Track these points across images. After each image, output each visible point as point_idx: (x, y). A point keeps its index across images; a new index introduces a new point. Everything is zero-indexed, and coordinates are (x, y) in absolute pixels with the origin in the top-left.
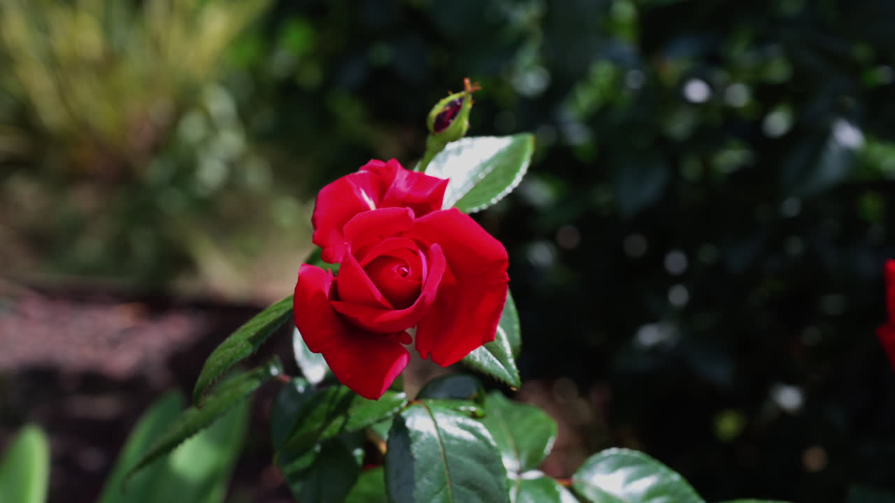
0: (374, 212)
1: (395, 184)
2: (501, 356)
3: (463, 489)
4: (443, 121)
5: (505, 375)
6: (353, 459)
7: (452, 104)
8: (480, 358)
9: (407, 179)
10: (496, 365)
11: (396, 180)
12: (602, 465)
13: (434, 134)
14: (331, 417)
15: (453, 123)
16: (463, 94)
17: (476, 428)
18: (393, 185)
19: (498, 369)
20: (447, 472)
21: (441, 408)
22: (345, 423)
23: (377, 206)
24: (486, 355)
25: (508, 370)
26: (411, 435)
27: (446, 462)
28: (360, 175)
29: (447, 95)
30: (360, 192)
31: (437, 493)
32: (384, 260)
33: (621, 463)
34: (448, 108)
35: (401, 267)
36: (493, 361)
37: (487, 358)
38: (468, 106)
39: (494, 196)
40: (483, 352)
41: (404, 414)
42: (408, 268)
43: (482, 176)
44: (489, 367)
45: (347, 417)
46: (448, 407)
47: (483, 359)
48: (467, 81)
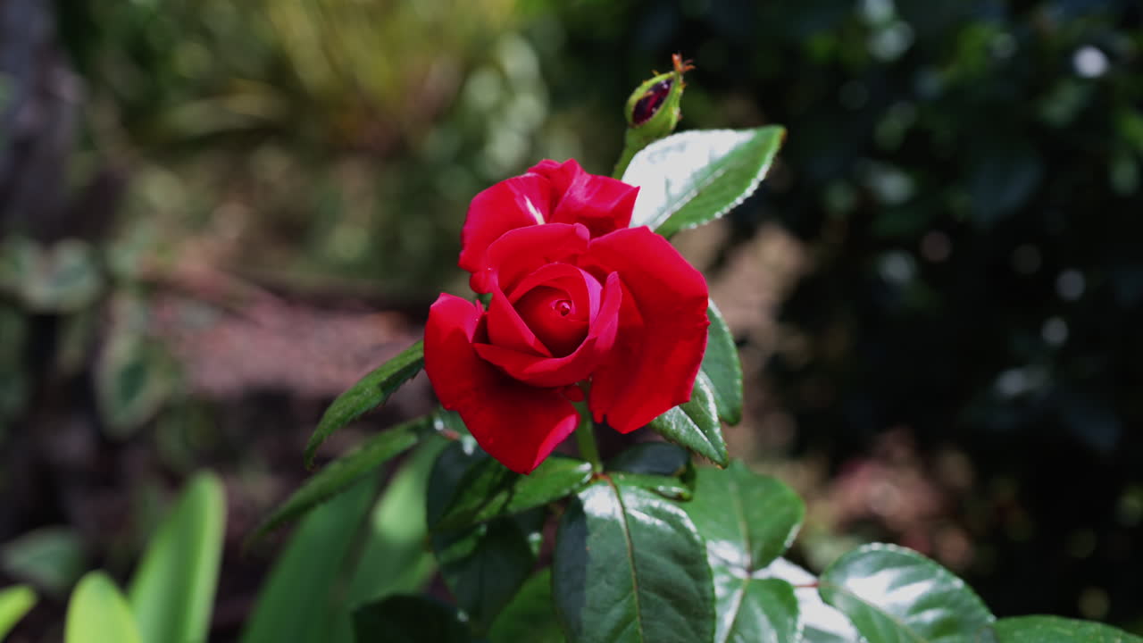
0: (542, 226)
1: (571, 192)
2: (704, 424)
3: (653, 596)
4: (644, 110)
5: (708, 449)
6: (526, 546)
7: (657, 88)
8: (677, 426)
9: (587, 186)
10: (697, 434)
11: (571, 187)
12: (858, 565)
13: (633, 127)
14: (493, 492)
15: (657, 113)
16: (672, 74)
17: (677, 516)
18: (568, 193)
19: (698, 441)
20: (633, 574)
21: (633, 488)
22: (509, 500)
23: (547, 219)
24: (685, 422)
25: (712, 443)
26: (589, 523)
27: (634, 560)
28: (527, 178)
29: (652, 76)
30: (525, 201)
31: (618, 601)
32: (542, 291)
33: (886, 563)
34: (651, 93)
35: (562, 301)
36: (694, 429)
37: (686, 427)
38: (678, 90)
39: (719, 209)
40: (682, 418)
41: (582, 495)
42: (570, 303)
43: (710, 180)
44: (688, 438)
45: (512, 492)
46: (642, 487)
47: (681, 426)
48: (676, 58)
